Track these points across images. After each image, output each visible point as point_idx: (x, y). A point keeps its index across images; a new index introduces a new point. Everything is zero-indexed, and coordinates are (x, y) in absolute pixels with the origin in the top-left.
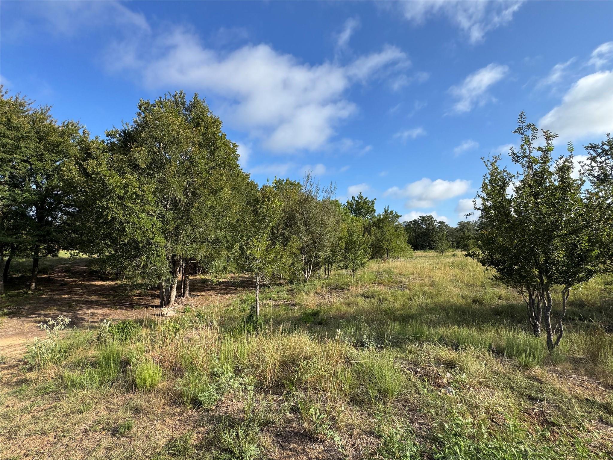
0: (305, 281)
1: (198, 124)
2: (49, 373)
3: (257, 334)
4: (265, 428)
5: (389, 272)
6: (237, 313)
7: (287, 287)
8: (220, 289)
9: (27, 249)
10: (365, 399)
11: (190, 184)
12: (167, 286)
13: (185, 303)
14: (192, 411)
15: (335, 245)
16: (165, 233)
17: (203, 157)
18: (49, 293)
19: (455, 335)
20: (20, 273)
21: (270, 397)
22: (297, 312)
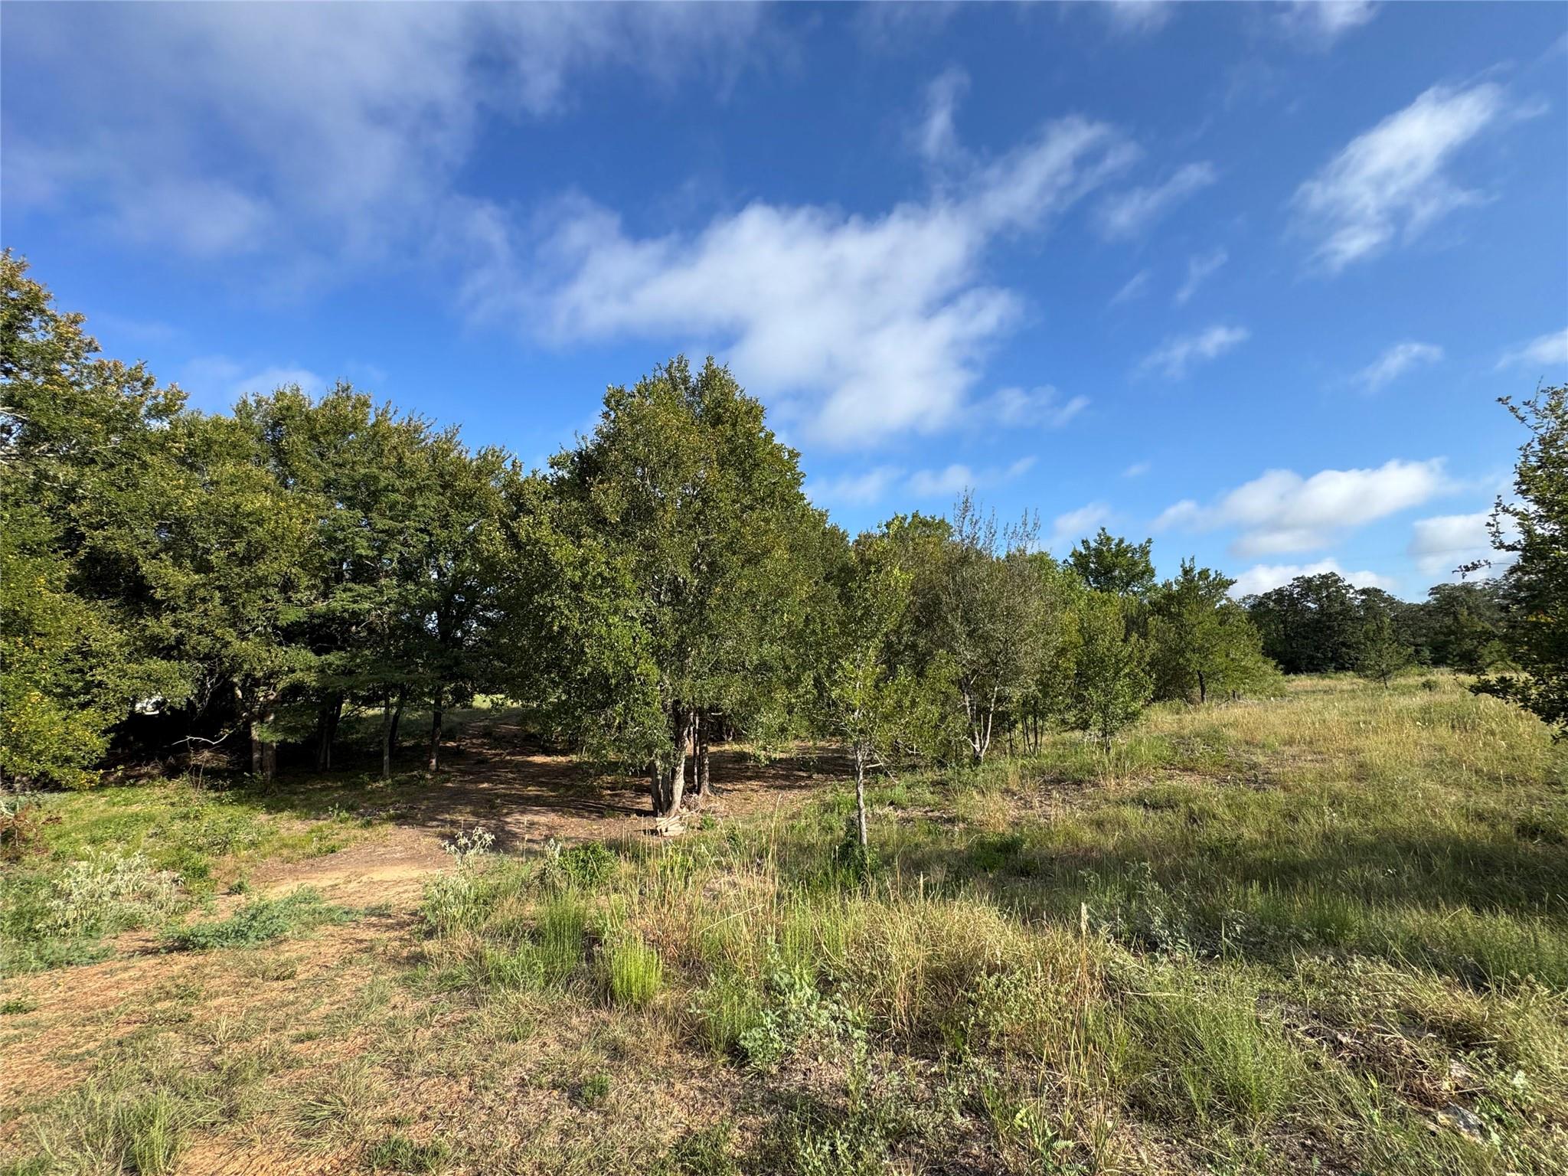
0: (976, 760)
1: (717, 421)
2: (459, 947)
3: (866, 894)
4: (901, 1146)
5: (1212, 737)
6: (814, 836)
7: (929, 775)
8: (775, 777)
9: (424, 694)
10: (1174, 1106)
11: (703, 546)
12: (665, 769)
13: (702, 807)
14: (729, 1071)
15: (1048, 669)
16: (658, 654)
17: (727, 486)
18: (459, 779)
19: (1465, 935)
20: (414, 738)
21: (908, 1063)
22: (959, 841)
